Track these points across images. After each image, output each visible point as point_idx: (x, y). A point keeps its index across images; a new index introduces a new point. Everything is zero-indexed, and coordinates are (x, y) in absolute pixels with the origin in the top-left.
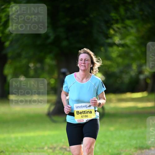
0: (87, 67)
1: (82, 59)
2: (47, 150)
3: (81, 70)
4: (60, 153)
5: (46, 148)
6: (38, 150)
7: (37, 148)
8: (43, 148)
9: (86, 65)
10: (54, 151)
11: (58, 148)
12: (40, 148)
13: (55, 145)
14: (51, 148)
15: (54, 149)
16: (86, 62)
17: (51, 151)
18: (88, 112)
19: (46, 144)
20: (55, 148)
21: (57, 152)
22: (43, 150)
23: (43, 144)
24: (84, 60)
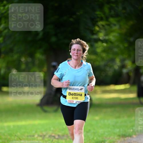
0: (79, 56)
1: (75, 49)
2: (37, 137)
3: (74, 59)
4: (49, 140)
5: (36, 136)
6: (29, 137)
7: (28, 136)
8: (33, 136)
9: (78, 55)
10: (43, 139)
11: (47, 136)
12: (30, 136)
13: (44, 133)
14: (41, 136)
15: (43, 136)
16: (79, 52)
17: (41, 138)
18: (79, 95)
19: (36, 132)
20: (44, 136)
21: (46, 139)
22: (33, 138)
23: (34, 132)
24: (76, 50)
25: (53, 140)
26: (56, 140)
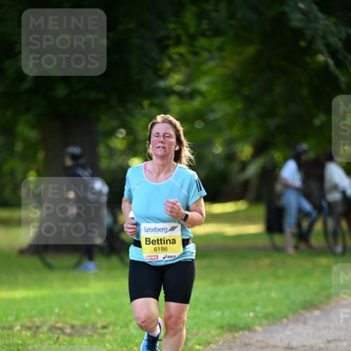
1: (158, 133)
2: (20, 331)
4: (50, 338)
5: (18, 328)
8: (11, 328)
9: (166, 145)
10: (35, 335)
11: (45, 328)
12: (3, 328)
13: (37, 321)
14: (29, 328)
15: (35, 329)
16: (167, 140)
17: (28, 333)
18: (169, 241)
19: (17, 319)
20: (38, 328)
21: (42, 336)
22: (9, 332)
23: (10, 319)
24: (161, 135)
25: (58, 338)
26: (67, 338)
